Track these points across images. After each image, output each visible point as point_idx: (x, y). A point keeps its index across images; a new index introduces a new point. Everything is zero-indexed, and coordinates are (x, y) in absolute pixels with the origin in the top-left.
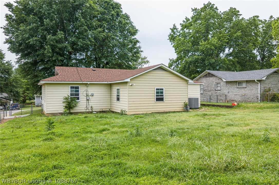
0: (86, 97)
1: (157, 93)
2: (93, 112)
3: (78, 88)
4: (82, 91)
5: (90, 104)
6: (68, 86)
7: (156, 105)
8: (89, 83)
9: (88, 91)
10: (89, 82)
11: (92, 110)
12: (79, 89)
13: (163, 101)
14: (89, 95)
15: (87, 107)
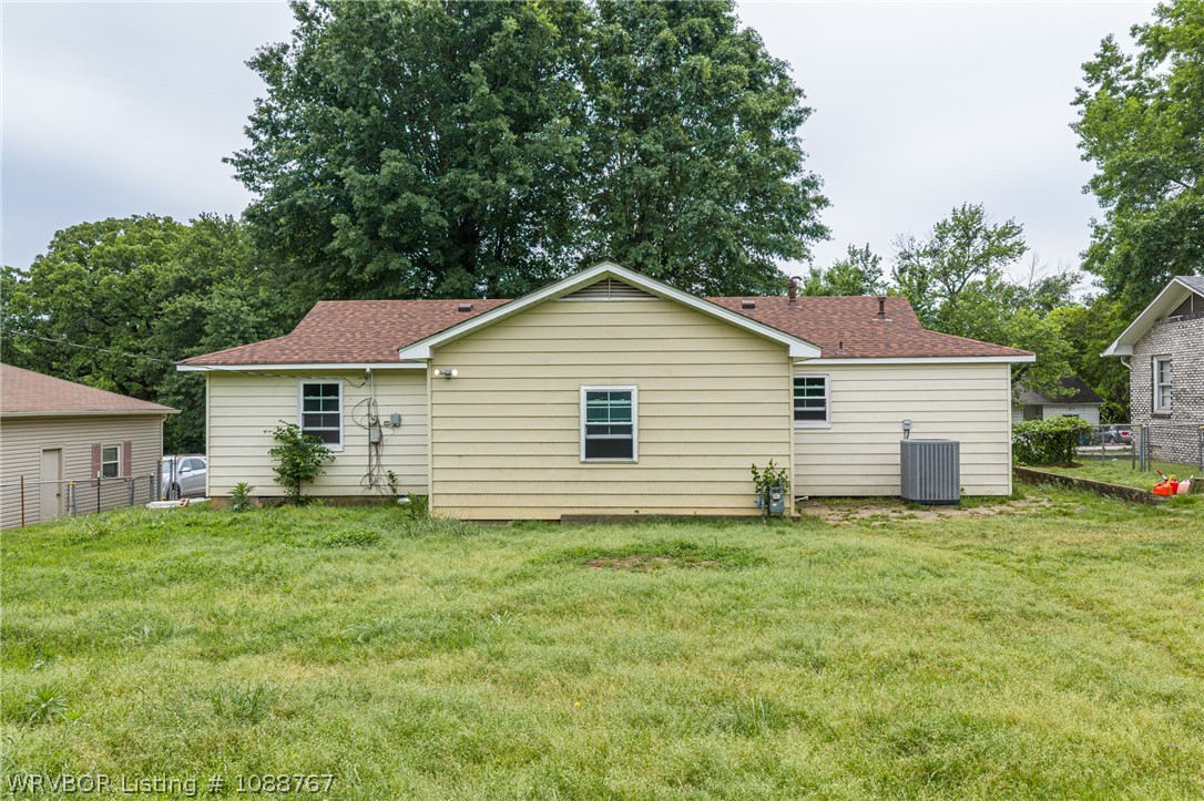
0: (367, 432)
1: (592, 413)
2: (400, 500)
3: (333, 390)
4: (351, 402)
5: (383, 461)
6: (292, 382)
7: (585, 476)
8: (368, 367)
9: (375, 405)
10: (367, 362)
11: (394, 491)
12: (340, 398)
13: (631, 456)
14: (382, 423)
15: (370, 475)
